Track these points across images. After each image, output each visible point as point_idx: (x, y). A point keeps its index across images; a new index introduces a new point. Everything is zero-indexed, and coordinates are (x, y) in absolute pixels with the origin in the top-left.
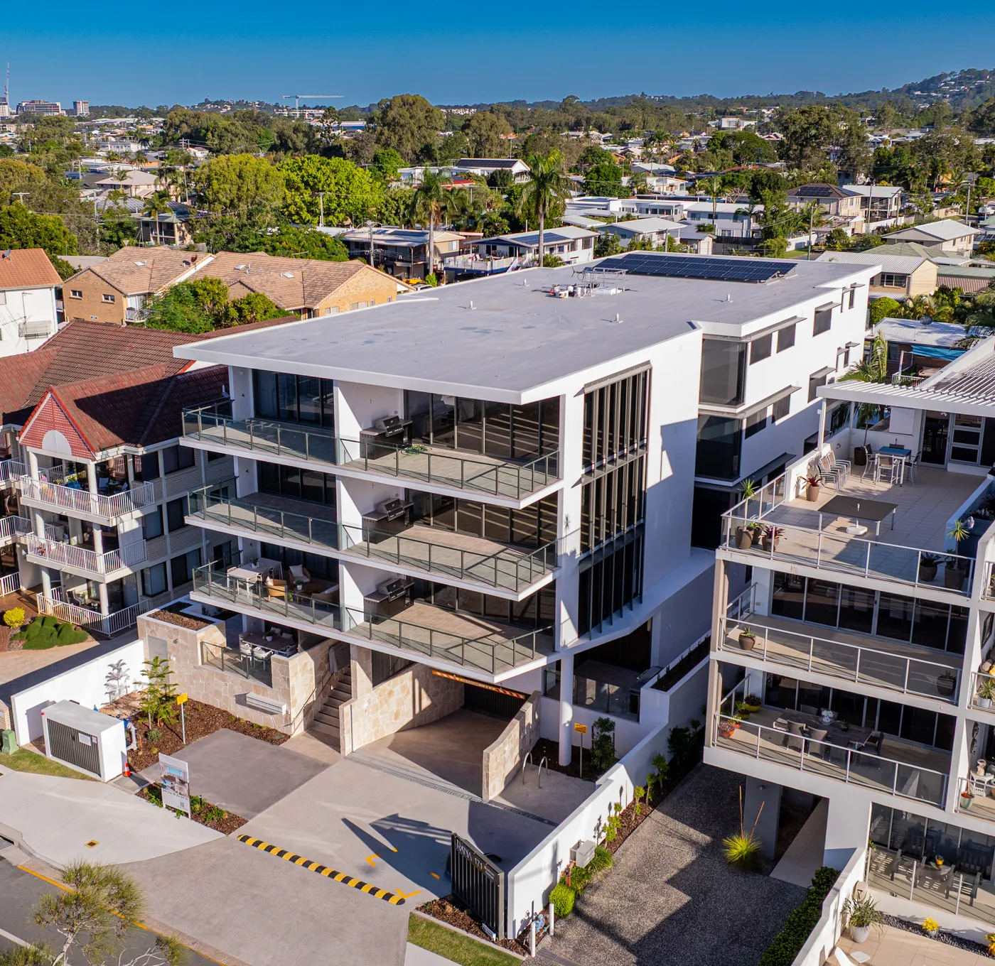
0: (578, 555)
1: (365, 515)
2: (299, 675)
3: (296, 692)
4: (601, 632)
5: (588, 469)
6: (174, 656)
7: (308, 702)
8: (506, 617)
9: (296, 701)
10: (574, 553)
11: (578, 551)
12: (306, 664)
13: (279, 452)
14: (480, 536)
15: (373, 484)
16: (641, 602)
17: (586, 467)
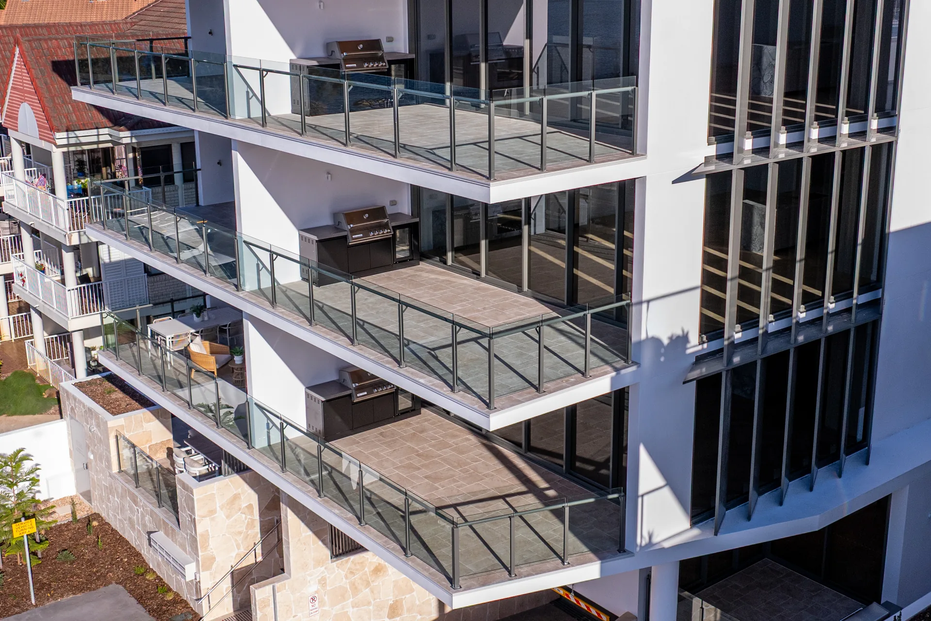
0: (695, 344)
1: (304, 230)
2: (221, 515)
3: (212, 544)
4: (749, 518)
5: (725, 148)
6: (93, 453)
7: (244, 564)
8: (560, 456)
9: (213, 559)
10: (681, 340)
11: (694, 338)
12: (236, 497)
13: (192, 107)
14: (520, 291)
15: (330, 170)
16: (867, 463)
17: (718, 142)
